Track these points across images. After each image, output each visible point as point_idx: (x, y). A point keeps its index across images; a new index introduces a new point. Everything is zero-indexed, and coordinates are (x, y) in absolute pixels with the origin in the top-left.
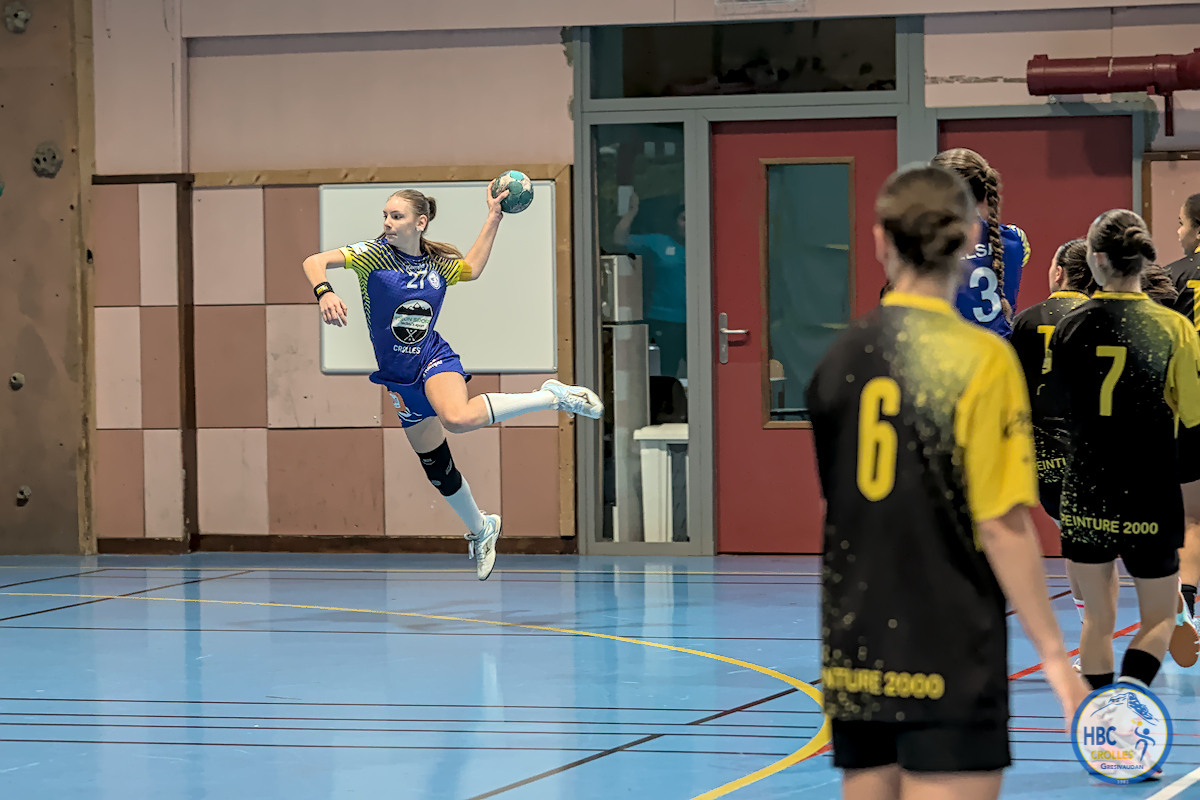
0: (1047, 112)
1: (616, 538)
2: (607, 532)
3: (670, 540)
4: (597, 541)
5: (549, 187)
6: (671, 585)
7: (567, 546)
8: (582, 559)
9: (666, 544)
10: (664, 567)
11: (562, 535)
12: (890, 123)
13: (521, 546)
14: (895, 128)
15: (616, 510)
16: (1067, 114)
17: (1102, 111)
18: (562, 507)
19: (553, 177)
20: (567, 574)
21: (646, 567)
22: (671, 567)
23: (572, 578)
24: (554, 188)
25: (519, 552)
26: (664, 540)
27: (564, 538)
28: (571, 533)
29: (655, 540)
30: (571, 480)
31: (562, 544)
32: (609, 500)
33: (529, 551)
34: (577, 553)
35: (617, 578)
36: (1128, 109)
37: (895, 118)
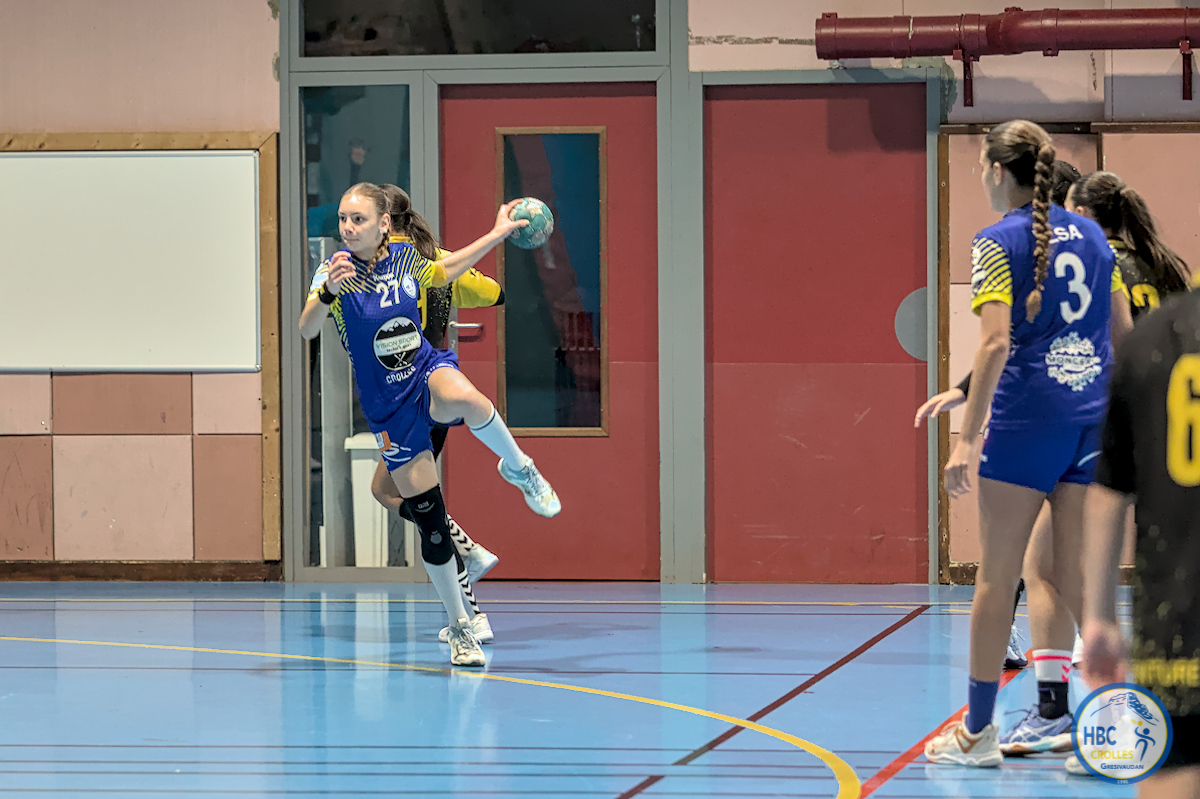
0: (830, 78)
1: (324, 563)
2: (314, 558)
3: (385, 565)
4: (305, 566)
5: (252, 158)
6: (386, 614)
7: (272, 571)
8: (288, 586)
9: (381, 568)
10: (378, 595)
11: (266, 558)
12: (649, 88)
13: (217, 571)
14: (655, 94)
15: (323, 530)
16: (854, 81)
17: (892, 77)
18: (266, 528)
19: (257, 147)
20: (272, 603)
21: (358, 595)
22: (386, 595)
23: (278, 606)
24: (258, 159)
25: (215, 579)
26: (378, 565)
27: (267, 562)
28: (277, 557)
29: (369, 564)
30: (277, 496)
31: (265, 569)
32: (316, 519)
33: (225, 578)
34: (283, 579)
35: (324, 607)
36: (921, 75)
37: (655, 82)
